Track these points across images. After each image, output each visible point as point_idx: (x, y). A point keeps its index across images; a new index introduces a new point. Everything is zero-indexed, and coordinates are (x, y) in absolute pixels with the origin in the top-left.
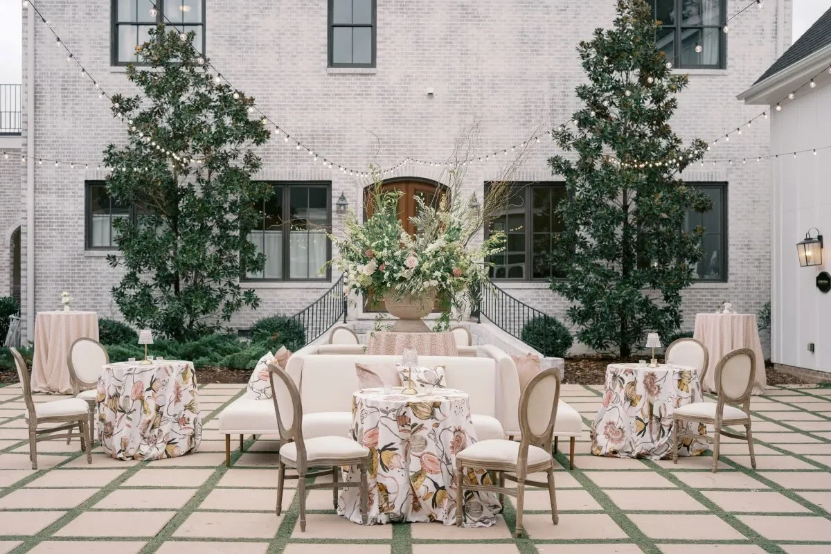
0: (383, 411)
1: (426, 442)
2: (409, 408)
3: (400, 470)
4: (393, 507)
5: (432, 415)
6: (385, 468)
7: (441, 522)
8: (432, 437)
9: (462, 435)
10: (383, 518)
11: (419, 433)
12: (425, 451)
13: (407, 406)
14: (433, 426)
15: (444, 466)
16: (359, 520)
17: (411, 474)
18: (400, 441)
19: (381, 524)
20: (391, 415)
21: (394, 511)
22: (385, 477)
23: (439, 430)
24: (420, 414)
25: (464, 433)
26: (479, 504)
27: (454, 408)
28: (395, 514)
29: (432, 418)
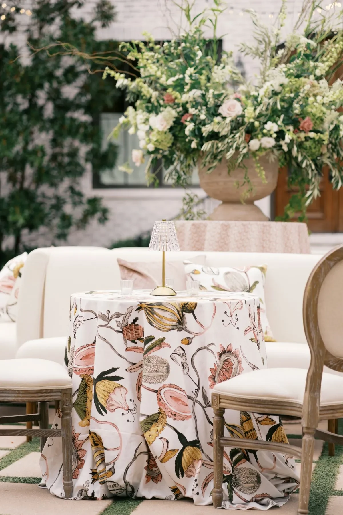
0: (103, 317)
1: (168, 368)
2: (143, 312)
3: (125, 412)
4: (112, 471)
5: (180, 325)
6: (101, 409)
7: (190, 500)
8: (179, 359)
9: (233, 359)
10: (98, 489)
11: (157, 353)
12: (167, 382)
13: (139, 309)
14: (183, 341)
15: (198, 409)
16: (58, 490)
17: (142, 419)
18: (127, 366)
19: (93, 498)
20: (113, 323)
21: (114, 478)
22: (99, 422)
23: (191, 350)
24: (158, 322)
25: (236, 357)
26: (252, 472)
27: (220, 315)
28: (116, 484)
29: (180, 330)
